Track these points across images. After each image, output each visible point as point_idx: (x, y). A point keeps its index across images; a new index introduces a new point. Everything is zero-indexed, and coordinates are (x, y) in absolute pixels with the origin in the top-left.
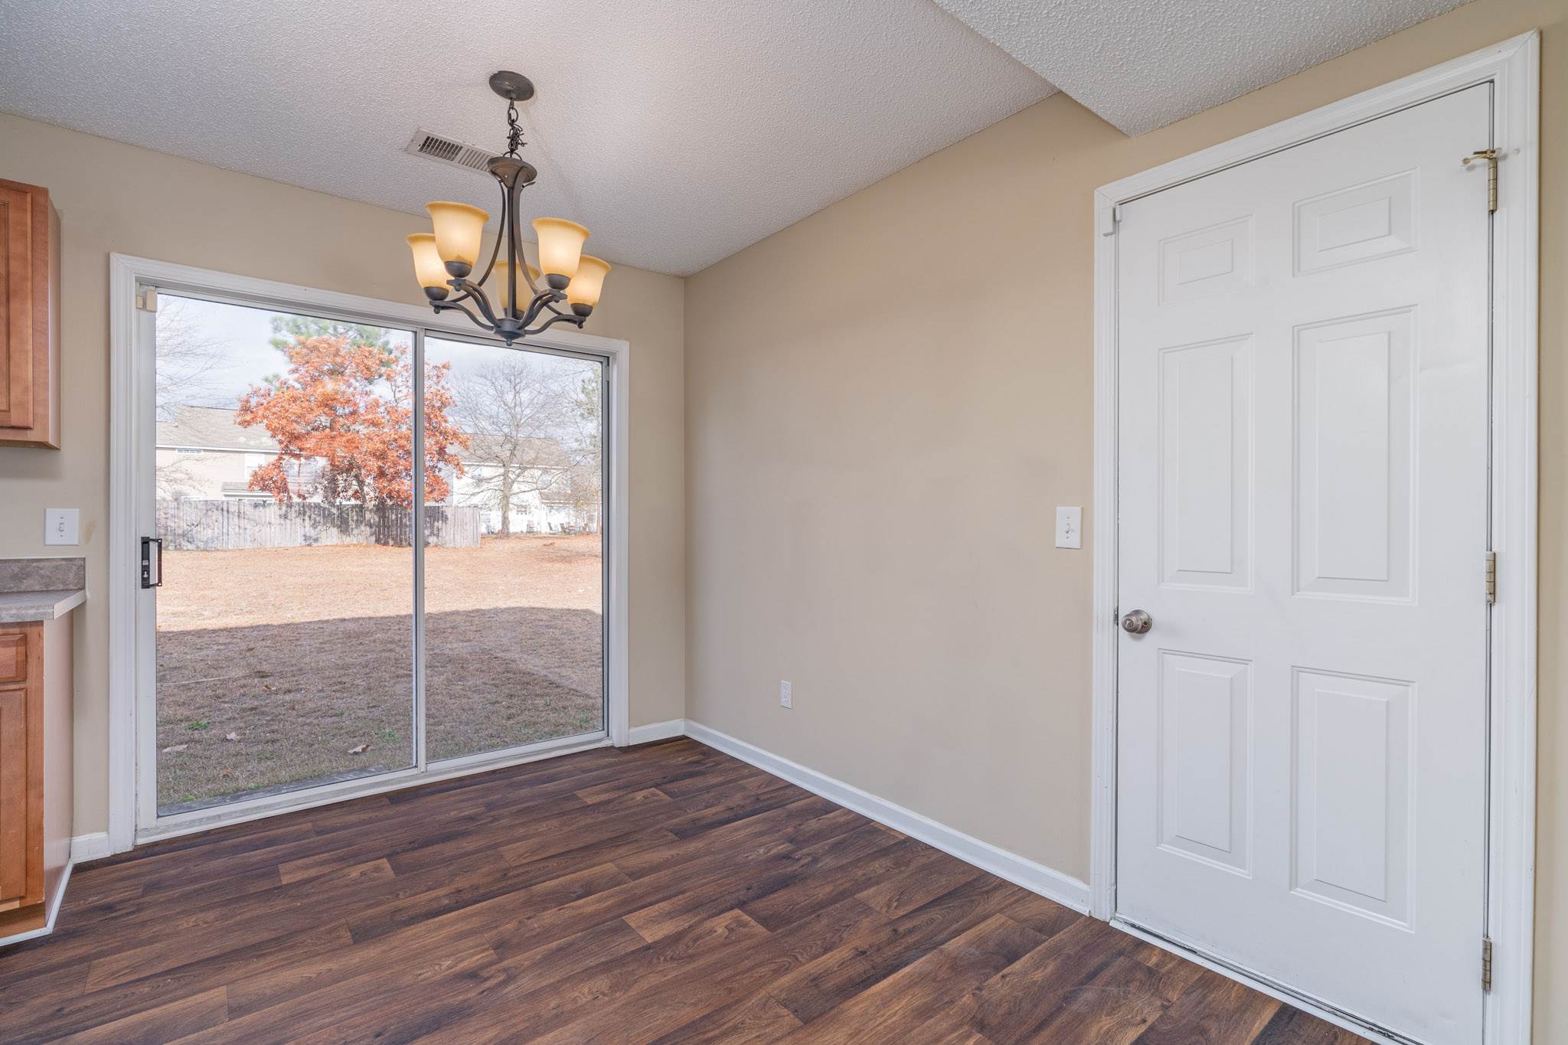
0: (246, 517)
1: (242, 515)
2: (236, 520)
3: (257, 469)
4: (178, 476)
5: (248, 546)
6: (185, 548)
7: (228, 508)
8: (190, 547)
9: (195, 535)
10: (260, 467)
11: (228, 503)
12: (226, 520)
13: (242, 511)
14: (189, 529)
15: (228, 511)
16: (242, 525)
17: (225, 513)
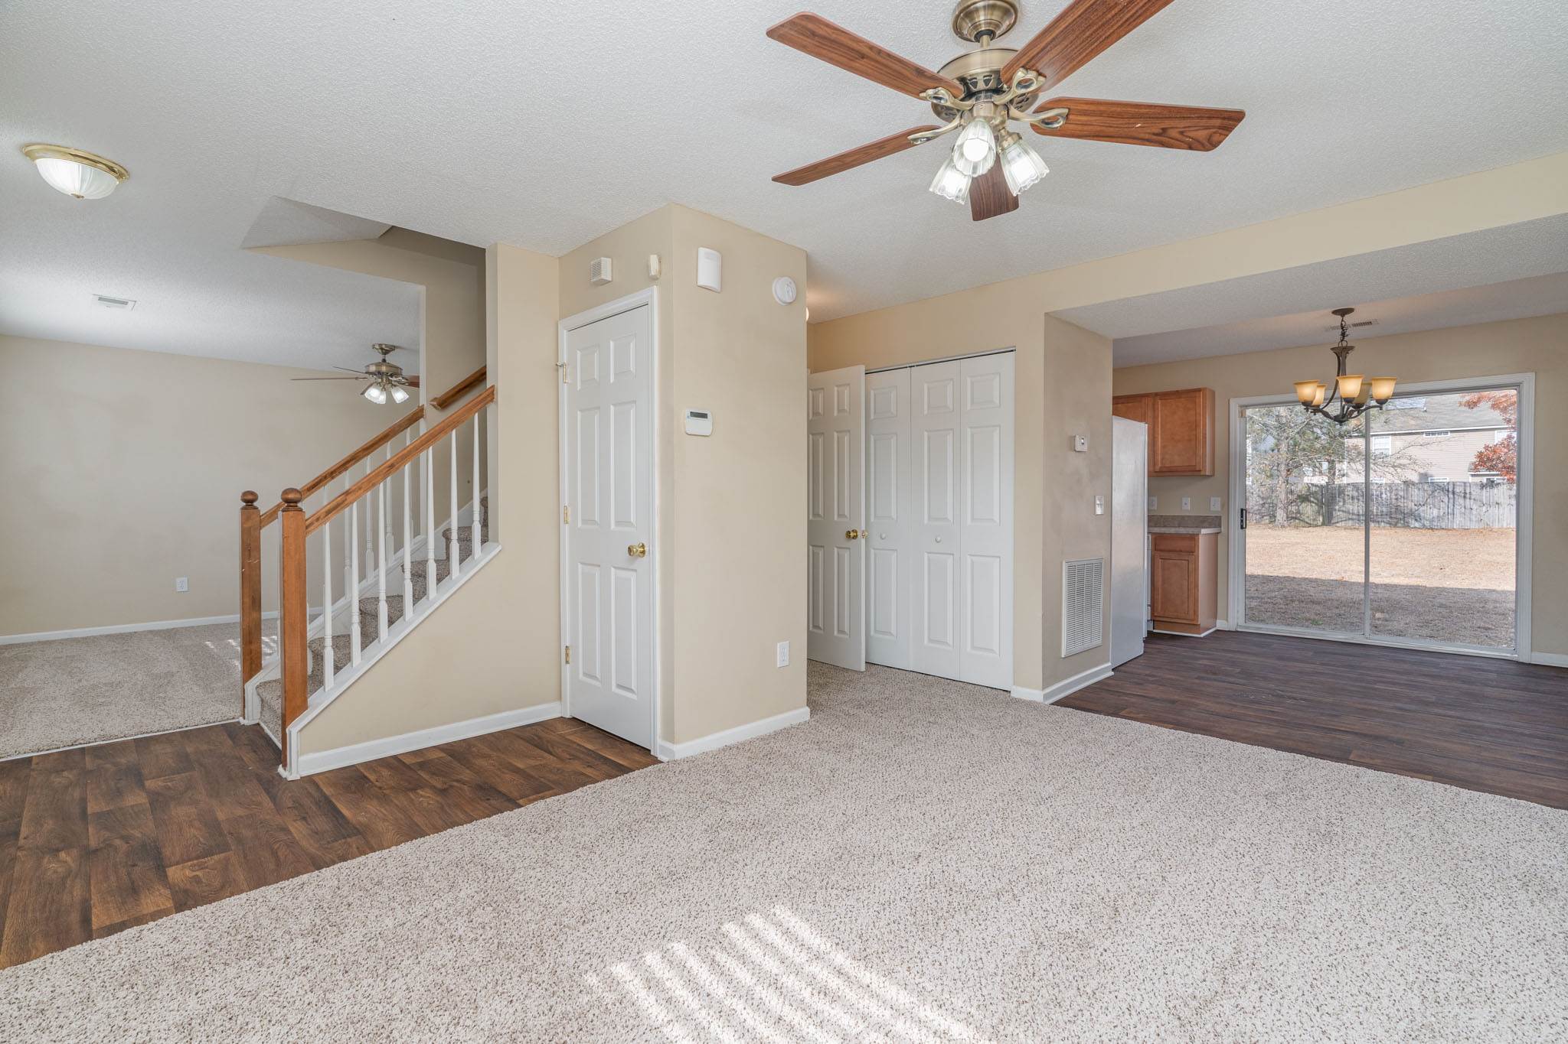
0: (1473, 497)
1: (1468, 496)
2: (1461, 501)
3: (1483, 450)
4: (1402, 461)
5: (1474, 526)
6: (1412, 526)
7: (1454, 488)
8: (1417, 525)
9: (1422, 514)
10: (1487, 448)
11: (1454, 485)
12: (1451, 501)
13: (1468, 491)
14: (1417, 508)
15: (1454, 493)
16: (1468, 506)
17: (1451, 496)
